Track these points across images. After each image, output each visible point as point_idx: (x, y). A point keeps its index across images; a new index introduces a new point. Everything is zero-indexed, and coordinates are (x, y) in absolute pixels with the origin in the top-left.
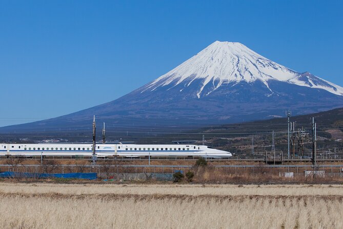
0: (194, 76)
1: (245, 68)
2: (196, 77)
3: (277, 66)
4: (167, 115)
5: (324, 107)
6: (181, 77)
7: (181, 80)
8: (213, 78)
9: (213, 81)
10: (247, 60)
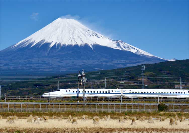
0: (43, 41)
1: (78, 37)
2: (45, 42)
3: (100, 35)
4: (25, 67)
5: (131, 63)
6: (34, 42)
7: (34, 44)
8: (56, 43)
9: (56, 45)
10: (79, 31)
